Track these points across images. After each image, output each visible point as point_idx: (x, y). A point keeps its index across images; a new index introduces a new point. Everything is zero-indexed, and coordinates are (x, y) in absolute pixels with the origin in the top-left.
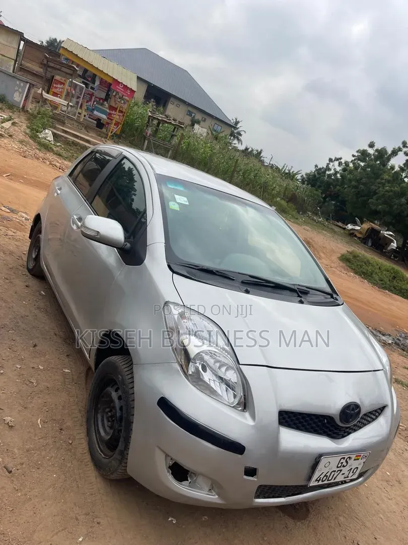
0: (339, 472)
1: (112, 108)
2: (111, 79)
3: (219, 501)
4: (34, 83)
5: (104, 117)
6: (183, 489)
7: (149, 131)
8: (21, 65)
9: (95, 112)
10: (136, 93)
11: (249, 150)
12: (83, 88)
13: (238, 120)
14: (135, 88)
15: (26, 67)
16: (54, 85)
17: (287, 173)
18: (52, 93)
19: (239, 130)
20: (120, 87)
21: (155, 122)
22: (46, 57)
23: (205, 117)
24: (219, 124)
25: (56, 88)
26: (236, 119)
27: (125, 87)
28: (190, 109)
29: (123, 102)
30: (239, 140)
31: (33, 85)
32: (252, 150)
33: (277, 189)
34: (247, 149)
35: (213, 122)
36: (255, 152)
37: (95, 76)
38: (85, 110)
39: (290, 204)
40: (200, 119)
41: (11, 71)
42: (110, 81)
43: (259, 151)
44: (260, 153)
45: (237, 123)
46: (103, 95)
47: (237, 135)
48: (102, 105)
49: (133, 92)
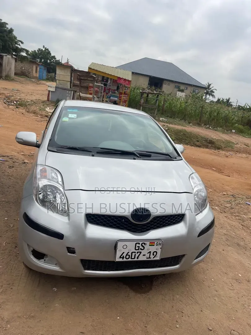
0: (139, 253)
1: (121, 93)
2: (117, 77)
3: (60, 270)
4: (76, 90)
5: (116, 99)
6: (42, 264)
7: (142, 101)
8: (73, 83)
9: (111, 98)
10: (132, 81)
11: (221, 100)
12: (102, 86)
13: (209, 84)
14: (130, 79)
15: (76, 84)
16: (90, 89)
17: (248, 109)
18: (89, 93)
19: (211, 89)
20: (122, 81)
21: (145, 95)
22: (78, 75)
23: (187, 86)
24: (196, 89)
25: (91, 90)
26: (208, 83)
27: (125, 80)
28: (177, 84)
29: (126, 89)
30: (213, 96)
31: (76, 91)
32: (223, 100)
33: (236, 118)
34: (219, 100)
35: (192, 88)
36: (225, 100)
37: (108, 78)
38: (106, 98)
39: (246, 127)
40: (184, 89)
41: (69, 88)
42: (116, 79)
43: (228, 99)
44: (229, 100)
45: (209, 85)
46: (116, 88)
47: (211, 93)
48: (115, 93)
49: (129, 81)
